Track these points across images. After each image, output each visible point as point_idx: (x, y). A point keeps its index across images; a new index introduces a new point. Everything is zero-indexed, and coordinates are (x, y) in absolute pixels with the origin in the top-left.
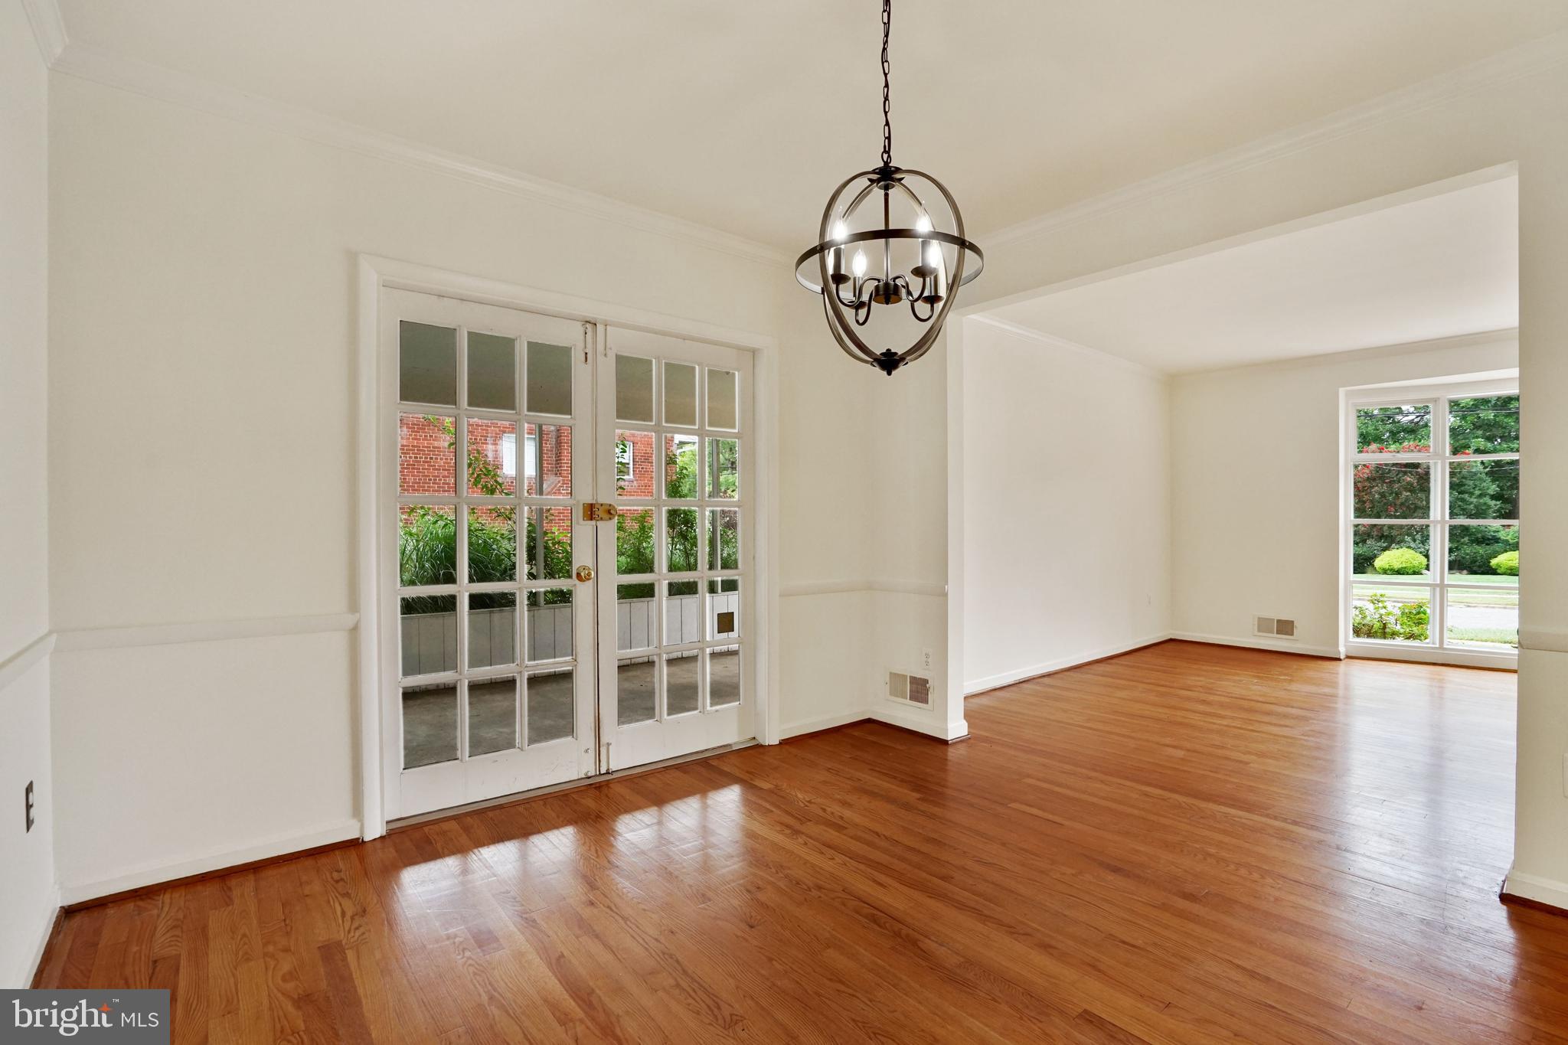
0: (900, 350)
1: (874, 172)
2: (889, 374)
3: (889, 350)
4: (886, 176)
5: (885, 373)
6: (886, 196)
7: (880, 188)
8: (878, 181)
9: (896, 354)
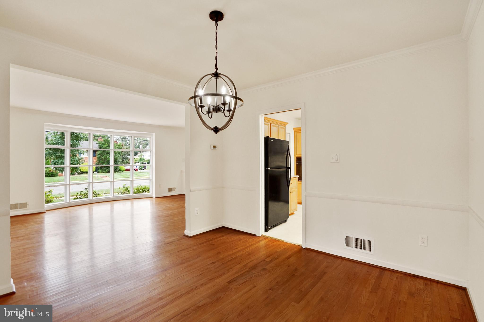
0: (219, 127)
1: (213, 74)
2: (216, 133)
3: (216, 127)
4: (216, 75)
5: (215, 133)
6: (216, 81)
7: (215, 78)
8: (214, 76)
9: (218, 128)
